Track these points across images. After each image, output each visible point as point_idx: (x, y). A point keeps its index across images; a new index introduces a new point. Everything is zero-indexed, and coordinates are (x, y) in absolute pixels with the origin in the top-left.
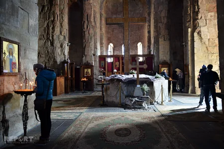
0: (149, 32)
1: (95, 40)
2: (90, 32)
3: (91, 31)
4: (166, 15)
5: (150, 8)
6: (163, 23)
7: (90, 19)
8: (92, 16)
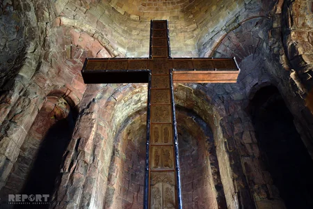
0: (219, 187)
1: (83, 197)
2: (76, 176)
3: (80, 174)
4: (255, 140)
5: (212, 140)
6: (254, 157)
7: (83, 147)
8: (90, 142)
